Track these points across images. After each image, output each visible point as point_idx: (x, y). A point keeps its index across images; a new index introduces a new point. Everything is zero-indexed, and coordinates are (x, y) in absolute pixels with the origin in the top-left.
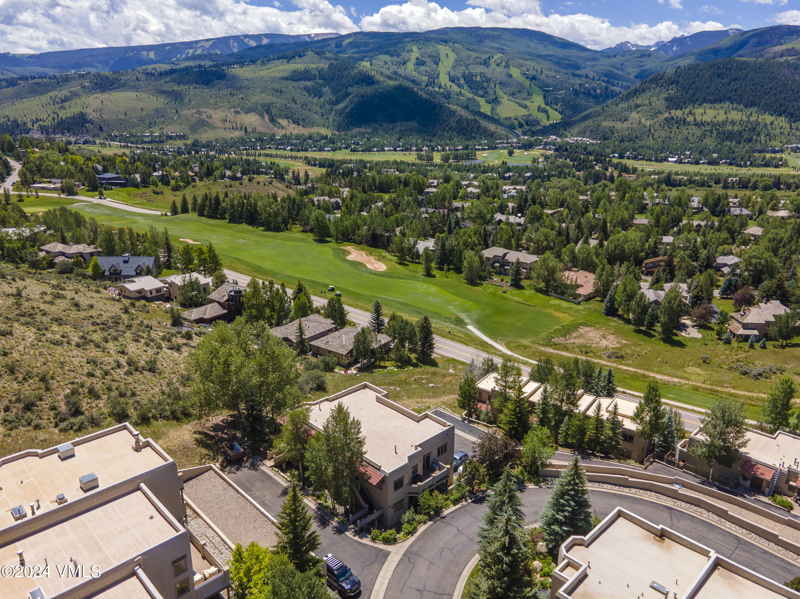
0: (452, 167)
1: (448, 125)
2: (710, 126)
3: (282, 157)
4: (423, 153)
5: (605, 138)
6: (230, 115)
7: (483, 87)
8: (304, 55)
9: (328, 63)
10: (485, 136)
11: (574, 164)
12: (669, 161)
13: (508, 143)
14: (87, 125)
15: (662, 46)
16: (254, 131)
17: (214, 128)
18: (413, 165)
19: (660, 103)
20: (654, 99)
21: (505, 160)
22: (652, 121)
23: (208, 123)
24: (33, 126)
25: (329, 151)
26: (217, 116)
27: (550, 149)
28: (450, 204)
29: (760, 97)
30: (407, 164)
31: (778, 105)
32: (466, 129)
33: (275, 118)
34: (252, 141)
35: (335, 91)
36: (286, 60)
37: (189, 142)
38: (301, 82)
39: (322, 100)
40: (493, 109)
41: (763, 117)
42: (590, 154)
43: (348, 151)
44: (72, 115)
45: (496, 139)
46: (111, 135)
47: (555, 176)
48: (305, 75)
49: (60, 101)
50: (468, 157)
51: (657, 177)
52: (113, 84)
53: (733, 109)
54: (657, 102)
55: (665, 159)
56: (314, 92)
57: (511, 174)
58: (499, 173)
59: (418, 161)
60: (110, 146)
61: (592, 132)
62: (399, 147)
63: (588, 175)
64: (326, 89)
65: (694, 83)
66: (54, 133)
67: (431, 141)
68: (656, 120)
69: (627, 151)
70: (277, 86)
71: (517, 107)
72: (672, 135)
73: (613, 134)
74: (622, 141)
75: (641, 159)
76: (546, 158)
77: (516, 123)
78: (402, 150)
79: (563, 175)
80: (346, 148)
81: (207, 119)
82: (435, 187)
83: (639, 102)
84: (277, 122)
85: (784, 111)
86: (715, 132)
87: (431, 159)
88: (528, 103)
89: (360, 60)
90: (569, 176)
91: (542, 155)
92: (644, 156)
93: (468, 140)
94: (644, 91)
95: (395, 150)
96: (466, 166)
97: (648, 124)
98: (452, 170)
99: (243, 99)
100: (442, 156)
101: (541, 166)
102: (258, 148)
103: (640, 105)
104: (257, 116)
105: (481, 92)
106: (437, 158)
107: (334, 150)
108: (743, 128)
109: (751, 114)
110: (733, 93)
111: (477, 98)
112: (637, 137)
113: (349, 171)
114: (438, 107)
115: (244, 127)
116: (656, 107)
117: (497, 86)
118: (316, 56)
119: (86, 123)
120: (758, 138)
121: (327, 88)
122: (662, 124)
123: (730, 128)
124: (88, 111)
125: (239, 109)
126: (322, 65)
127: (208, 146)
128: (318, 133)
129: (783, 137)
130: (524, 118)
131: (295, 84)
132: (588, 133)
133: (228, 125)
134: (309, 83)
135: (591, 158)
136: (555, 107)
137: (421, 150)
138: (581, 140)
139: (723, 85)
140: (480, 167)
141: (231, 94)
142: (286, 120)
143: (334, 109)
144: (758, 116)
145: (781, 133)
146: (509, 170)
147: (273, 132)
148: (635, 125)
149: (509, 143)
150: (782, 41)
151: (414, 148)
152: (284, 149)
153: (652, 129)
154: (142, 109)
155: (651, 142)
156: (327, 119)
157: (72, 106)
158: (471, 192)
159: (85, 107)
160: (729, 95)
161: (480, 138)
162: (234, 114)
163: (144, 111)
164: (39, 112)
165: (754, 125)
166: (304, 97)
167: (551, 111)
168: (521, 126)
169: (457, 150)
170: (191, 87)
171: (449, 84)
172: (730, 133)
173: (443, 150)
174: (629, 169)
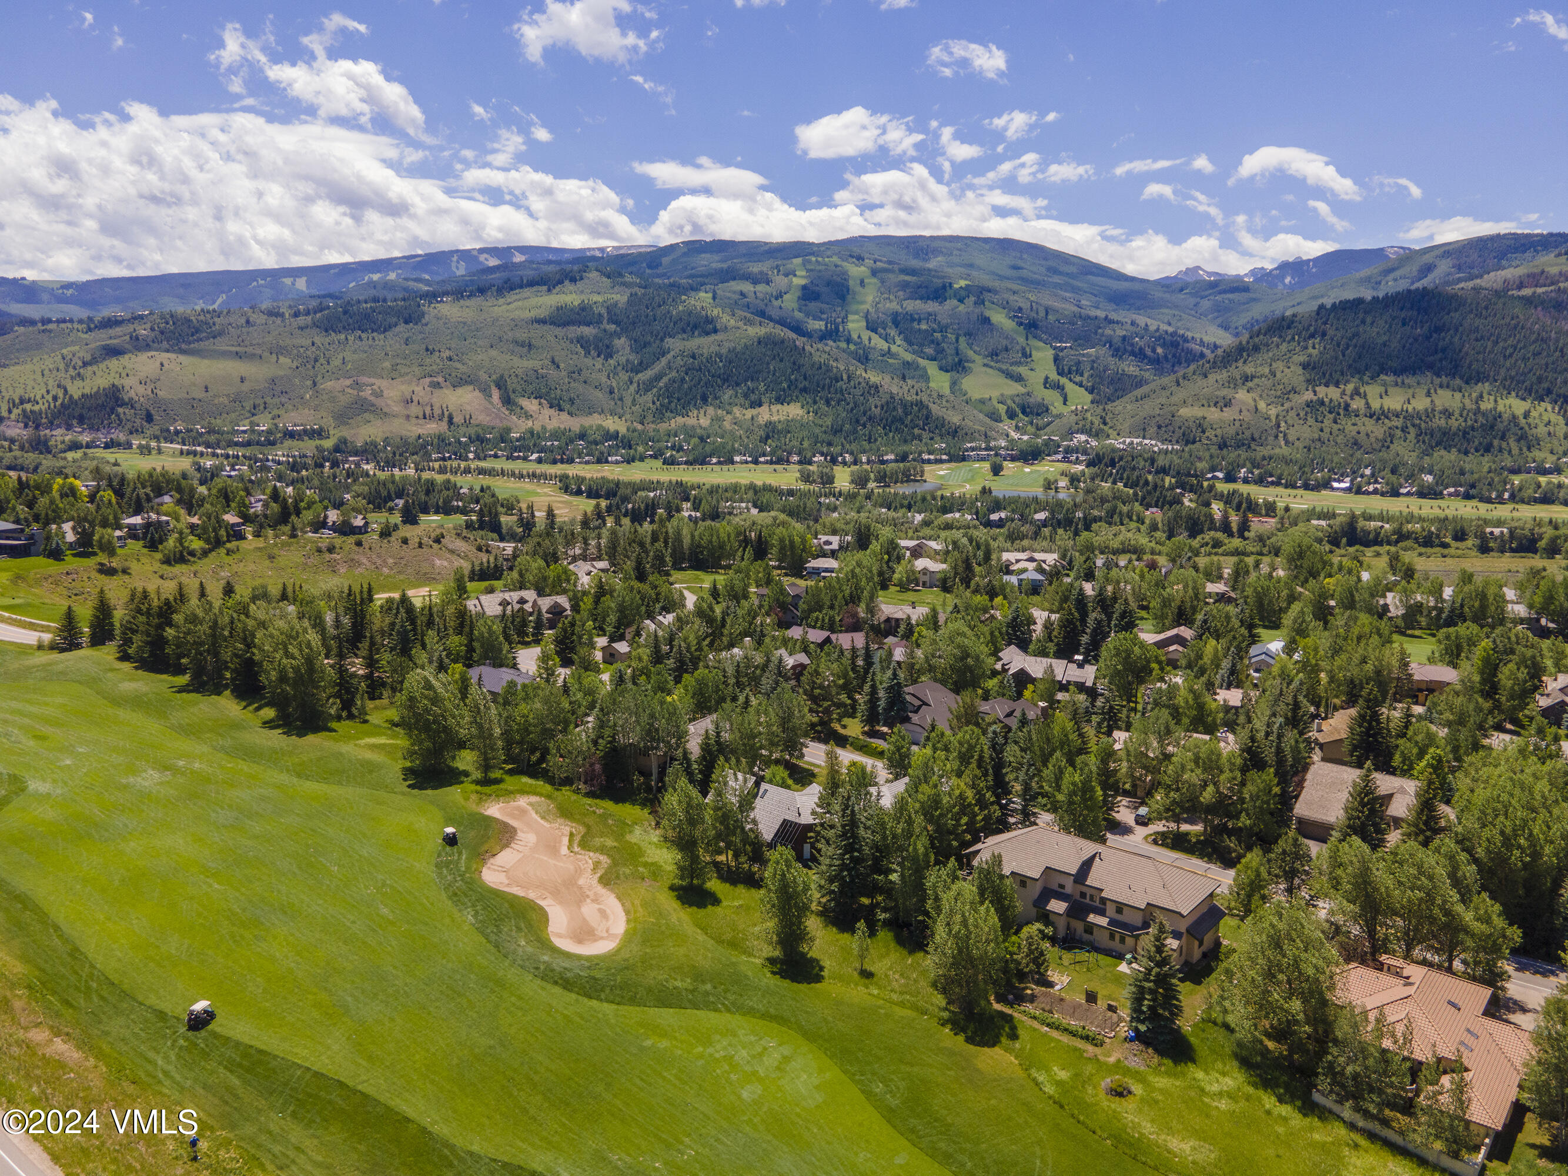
0: (874, 498)
1: (865, 413)
2: (1401, 419)
3: (513, 475)
4: (813, 468)
5: (1188, 440)
6: (420, 390)
7: (932, 342)
8: (582, 279)
9: (628, 292)
10: (941, 436)
11: (1135, 494)
12: (1333, 489)
13: (988, 448)
14: (120, 410)
15: (1263, 276)
16: (467, 422)
17: (384, 415)
18: (791, 493)
19: (1292, 374)
20: (1279, 365)
21: (988, 484)
22: (1280, 408)
23: (373, 405)
24: (10, 412)
25: (617, 462)
26: (393, 392)
27: (1077, 462)
28: (871, 610)
29: (1494, 363)
30: (778, 492)
31: (1534, 379)
32: (901, 420)
33: (512, 396)
34: (460, 443)
35: (639, 346)
36: (545, 288)
37: (328, 444)
38: (572, 328)
39: (612, 362)
40: (954, 384)
41: (1507, 402)
42: (1164, 471)
43: (658, 463)
44: (95, 389)
45: (964, 441)
46: (168, 430)
47: (1100, 519)
48: (581, 316)
49: (80, 363)
50: (907, 478)
51: (1323, 523)
52: (197, 331)
53: (1441, 386)
54: (1286, 370)
55: (1326, 485)
56: (596, 348)
57: (1003, 515)
58: (977, 513)
59: (802, 486)
60: (160, 451)
61: (1159, 427)
62: (764, 455)
63: (1175, 519)
64: (621, 343)
65: (1356, 335)
66: (51, 425)
67: (830, 444)
68: (1287, 405)
69: (1240, 466)
70: (522, 335)
71: (1002, 380)
72: (1325, 436)
73: (1203, 432)
74: (1223, 445)
75: (1272, 483)
76: (1074, 480)
77: (1002, 409)
78: (771, 462)
79: (1116, 518)
80: (654, 457)
81: (372, 398)
82: (833, 554)
83: (1249, 369)
84: (516, 404)
85: (1549, 392)
86: (1412, 430)
87: (828, 480)
88: (1022, 370)
89: (692, 289)
90: (1131, 520)
91: (1063, 474)
92: (1280, 478)
93: (906, 441)
94: (1256, 349)
95: (756, 462)
96: (904, 497)
97: (1273, 412)
98: (875, 506)
99: (450, 359)
100: (852, 474)
101: (1062, 495)
102: (471, 456)
103: (1253, 377)
104: (477, 393)
105: (929, 351)
106: (843, 479)
107: (629, 460)
108: (1469, 423)
109: (1481, 396)
110: (1440, 355)
111: (922, 362)
112: (1253, 439)
113: (647, 505)
114: (845, 377)
115: (446, 413)
116: (1285, 380)
117: (962, 339)
118: (605, 279)
119: (121, 406)
120: (1504, 445)
121: (623, 339)
122: (1302, 414)
123: (1443, 422)
124: (127, 382)
125: (440, 379)
126: (617, 297)
127: (369, 451)
128: (600, 427)
129: (1556, 442)
130: (1017, 399)
131: (559, 331)
132: (1152, 430)
133: (414, 410)
134: (587, 331)
135: (1168, 481)
136: (1078, 379)
137: (810, 463)
138: (1140, 444)
139: (1416, 340)
140: (934, 498)
141: (427, 350)
142: (535, 402)
143: (636, 379)
144: (1496, 401)
145: (1549, 434)
146: (997, 506)
147: (505, 424)
148: (1247, 416)
149: (991, 449)
150: (1504, 262)
151: (796, 458)
152: (525, 459)
153: (1283, 424)
154: (242, 380)
155: (1283, 450)
156: (621, 399)
157: (99, 373)
158: (925, 571)
159: (124, 375)
160: (1431, 359)
161: (932, 439)
162: (428, 389)
163: (246, 383)
164: (31, 383)
165: (1491, 418)
166: (580, 358)
167: (1069, 387)
168: (1011, 415)
169: (883, 462)
170: (351, 338)
171: (866, 335)
172: (1444, 434)
173: (855, 463)
174: (1257, 504)
